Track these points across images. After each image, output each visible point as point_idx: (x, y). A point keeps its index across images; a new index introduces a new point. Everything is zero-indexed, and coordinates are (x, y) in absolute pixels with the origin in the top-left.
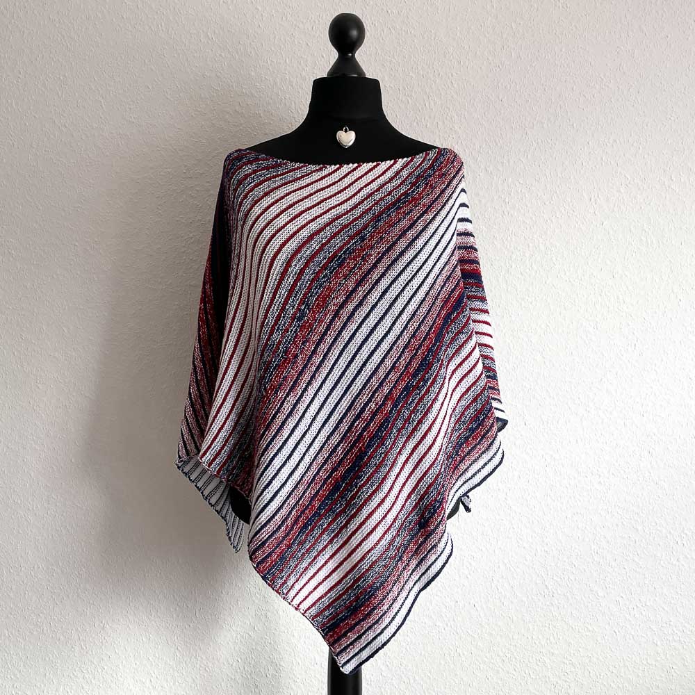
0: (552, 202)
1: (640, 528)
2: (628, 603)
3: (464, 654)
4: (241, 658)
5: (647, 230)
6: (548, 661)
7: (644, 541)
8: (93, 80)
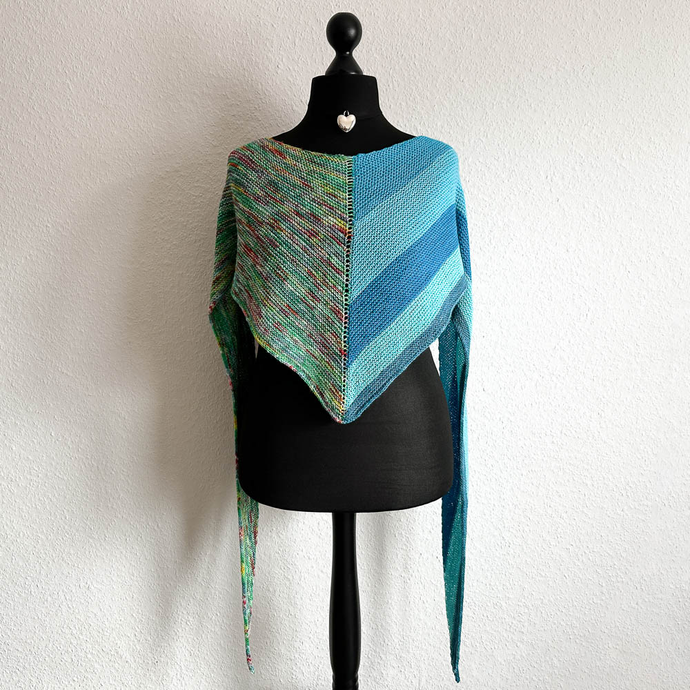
0: (510, 180)
1: (589, 483)
2: (577, 550)
3: (427, 601)
4: (219, 612)
5: (599, 206)
6: (504, 604)
7: (592, 494)
8: (60, 63)
